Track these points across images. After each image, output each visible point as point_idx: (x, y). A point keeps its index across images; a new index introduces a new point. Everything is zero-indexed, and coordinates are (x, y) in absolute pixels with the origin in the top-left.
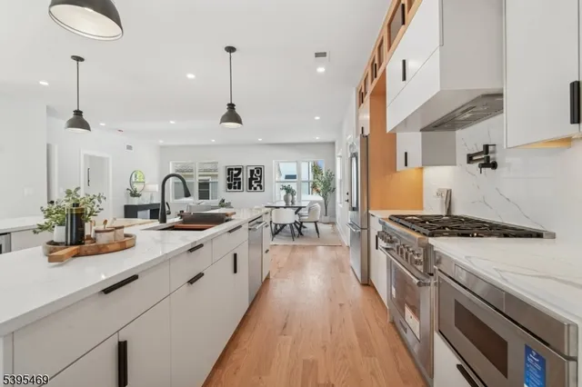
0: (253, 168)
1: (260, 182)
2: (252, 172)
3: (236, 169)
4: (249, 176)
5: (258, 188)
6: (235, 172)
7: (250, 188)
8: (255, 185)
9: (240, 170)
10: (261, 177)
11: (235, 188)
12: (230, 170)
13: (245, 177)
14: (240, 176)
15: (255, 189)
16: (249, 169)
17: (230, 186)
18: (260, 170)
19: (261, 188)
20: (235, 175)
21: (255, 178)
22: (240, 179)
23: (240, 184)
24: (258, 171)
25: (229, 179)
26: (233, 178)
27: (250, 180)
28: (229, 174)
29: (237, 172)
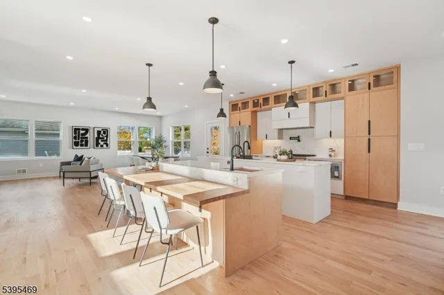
0: (100, 129)
1: (106, 140)
2: (99, 133)
3: (83, 129)
4: (96, 136)
5: (105, 146)
6: (82, 132)
7: (97, 146)
8: (102, 143)
9: (87, 131)
10: (107, 136)
11: (82, 145)
12: (76, 130)
13: (91, 137)
14: (88, 135)
15: (102, 146)
16: (96, 130)
17: (76, 144)
18: (106, 131)
19: (107, 146)
20: (82, 134)
21: (102, 137)
22: (87, 138)
23: (87, 142)
24: (104, 133)
25: (75, 138)
26: (80, 137)
27: (98, 139)
28: (75, 133)
29: (83, 132)
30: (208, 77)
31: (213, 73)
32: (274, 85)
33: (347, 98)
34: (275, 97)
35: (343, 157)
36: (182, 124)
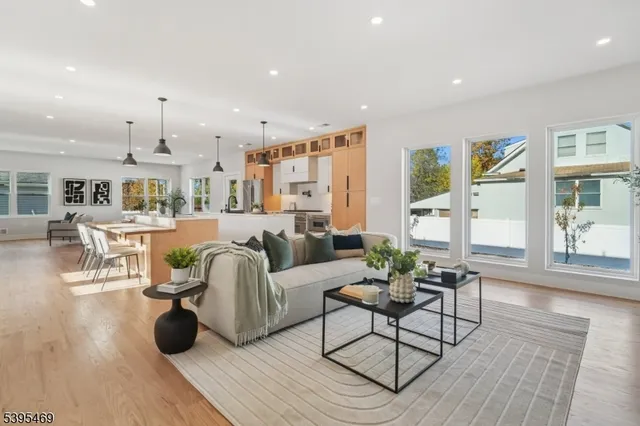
0: (99, 182)
1: (107, 196)
2: (98, 186)
3: (77, 182)
4: (94, 190)
5: (105, 203)
6: (76, 185)
7: (95, 202)
8: (102, 199)
9: (82, 184)
10: (108, 191)
11: (76, 201)
12: (69, 183)
13: (87, 191)
14: (83, 190)
15: (101, 202)
16: (94, 183)
17: (69, 200)
18: (107, 185)
19: (108, 202)
20: (76, 188)
21: (101, 192)
22: (82, 192)
23: (82, 198)
24: (104, 186)
25: (67, 192)
26: (73, 191)
27: (96, 194)
28: (67, 187)
29: (78, 185)
30: (158, 144)
31: (163, 141)
32: (274, 138)
33: (335, 153)
34: (283, 149)
35: (330, 212)
36: (203, 176)
